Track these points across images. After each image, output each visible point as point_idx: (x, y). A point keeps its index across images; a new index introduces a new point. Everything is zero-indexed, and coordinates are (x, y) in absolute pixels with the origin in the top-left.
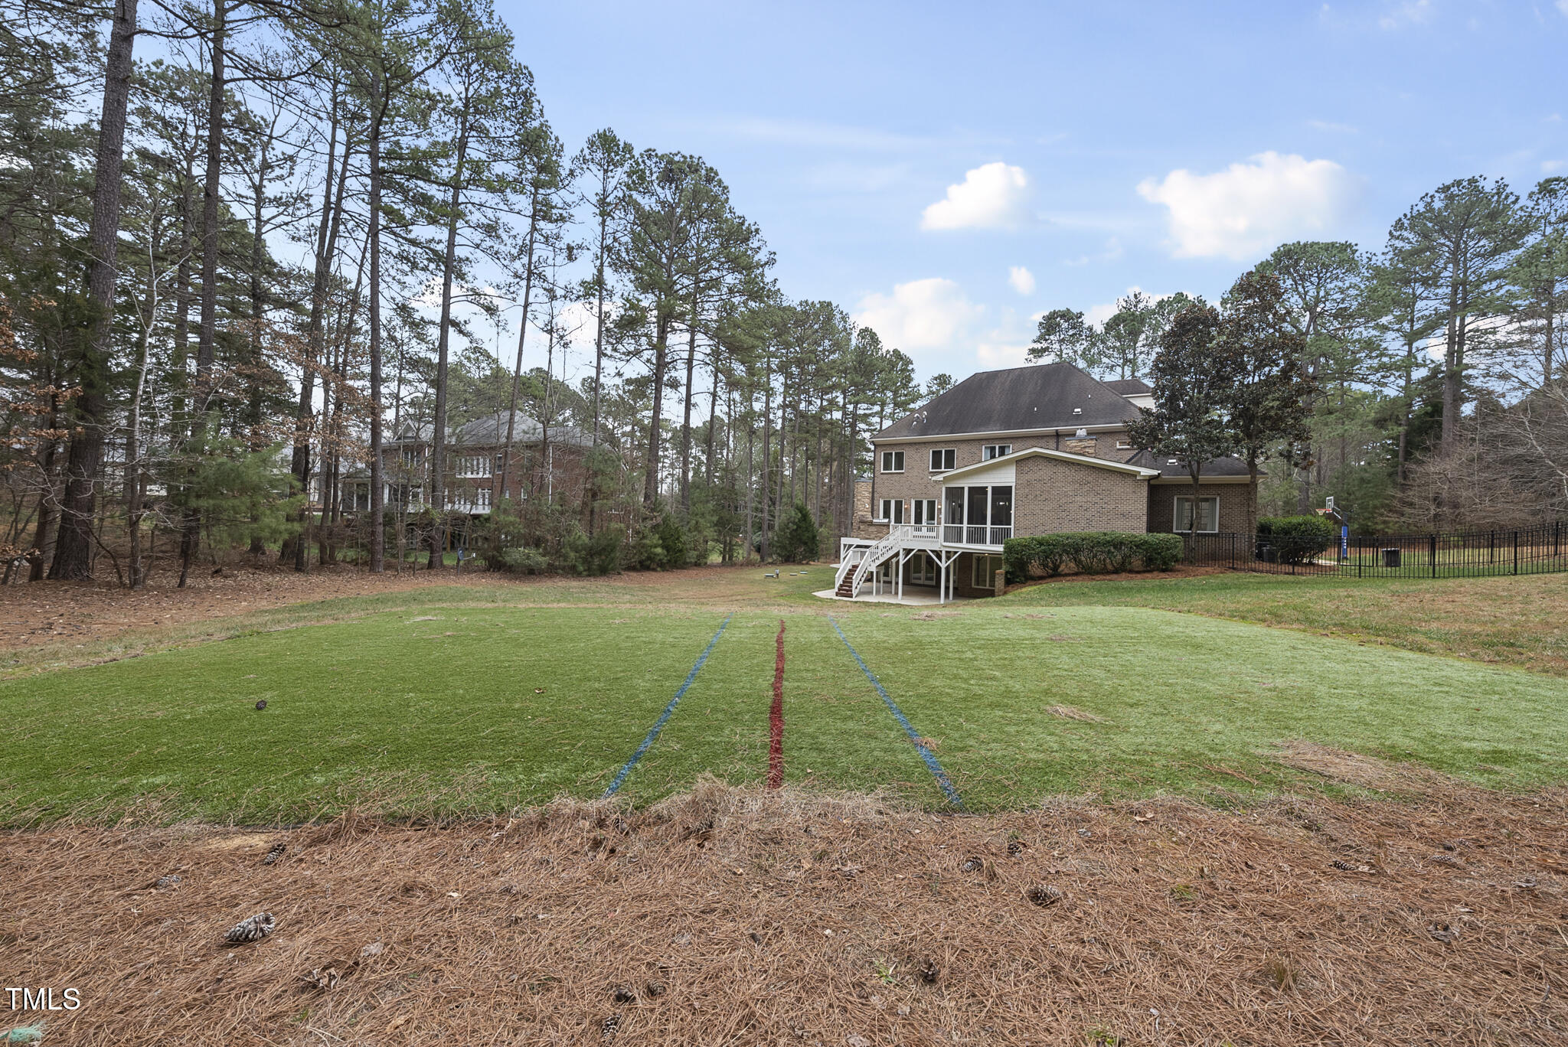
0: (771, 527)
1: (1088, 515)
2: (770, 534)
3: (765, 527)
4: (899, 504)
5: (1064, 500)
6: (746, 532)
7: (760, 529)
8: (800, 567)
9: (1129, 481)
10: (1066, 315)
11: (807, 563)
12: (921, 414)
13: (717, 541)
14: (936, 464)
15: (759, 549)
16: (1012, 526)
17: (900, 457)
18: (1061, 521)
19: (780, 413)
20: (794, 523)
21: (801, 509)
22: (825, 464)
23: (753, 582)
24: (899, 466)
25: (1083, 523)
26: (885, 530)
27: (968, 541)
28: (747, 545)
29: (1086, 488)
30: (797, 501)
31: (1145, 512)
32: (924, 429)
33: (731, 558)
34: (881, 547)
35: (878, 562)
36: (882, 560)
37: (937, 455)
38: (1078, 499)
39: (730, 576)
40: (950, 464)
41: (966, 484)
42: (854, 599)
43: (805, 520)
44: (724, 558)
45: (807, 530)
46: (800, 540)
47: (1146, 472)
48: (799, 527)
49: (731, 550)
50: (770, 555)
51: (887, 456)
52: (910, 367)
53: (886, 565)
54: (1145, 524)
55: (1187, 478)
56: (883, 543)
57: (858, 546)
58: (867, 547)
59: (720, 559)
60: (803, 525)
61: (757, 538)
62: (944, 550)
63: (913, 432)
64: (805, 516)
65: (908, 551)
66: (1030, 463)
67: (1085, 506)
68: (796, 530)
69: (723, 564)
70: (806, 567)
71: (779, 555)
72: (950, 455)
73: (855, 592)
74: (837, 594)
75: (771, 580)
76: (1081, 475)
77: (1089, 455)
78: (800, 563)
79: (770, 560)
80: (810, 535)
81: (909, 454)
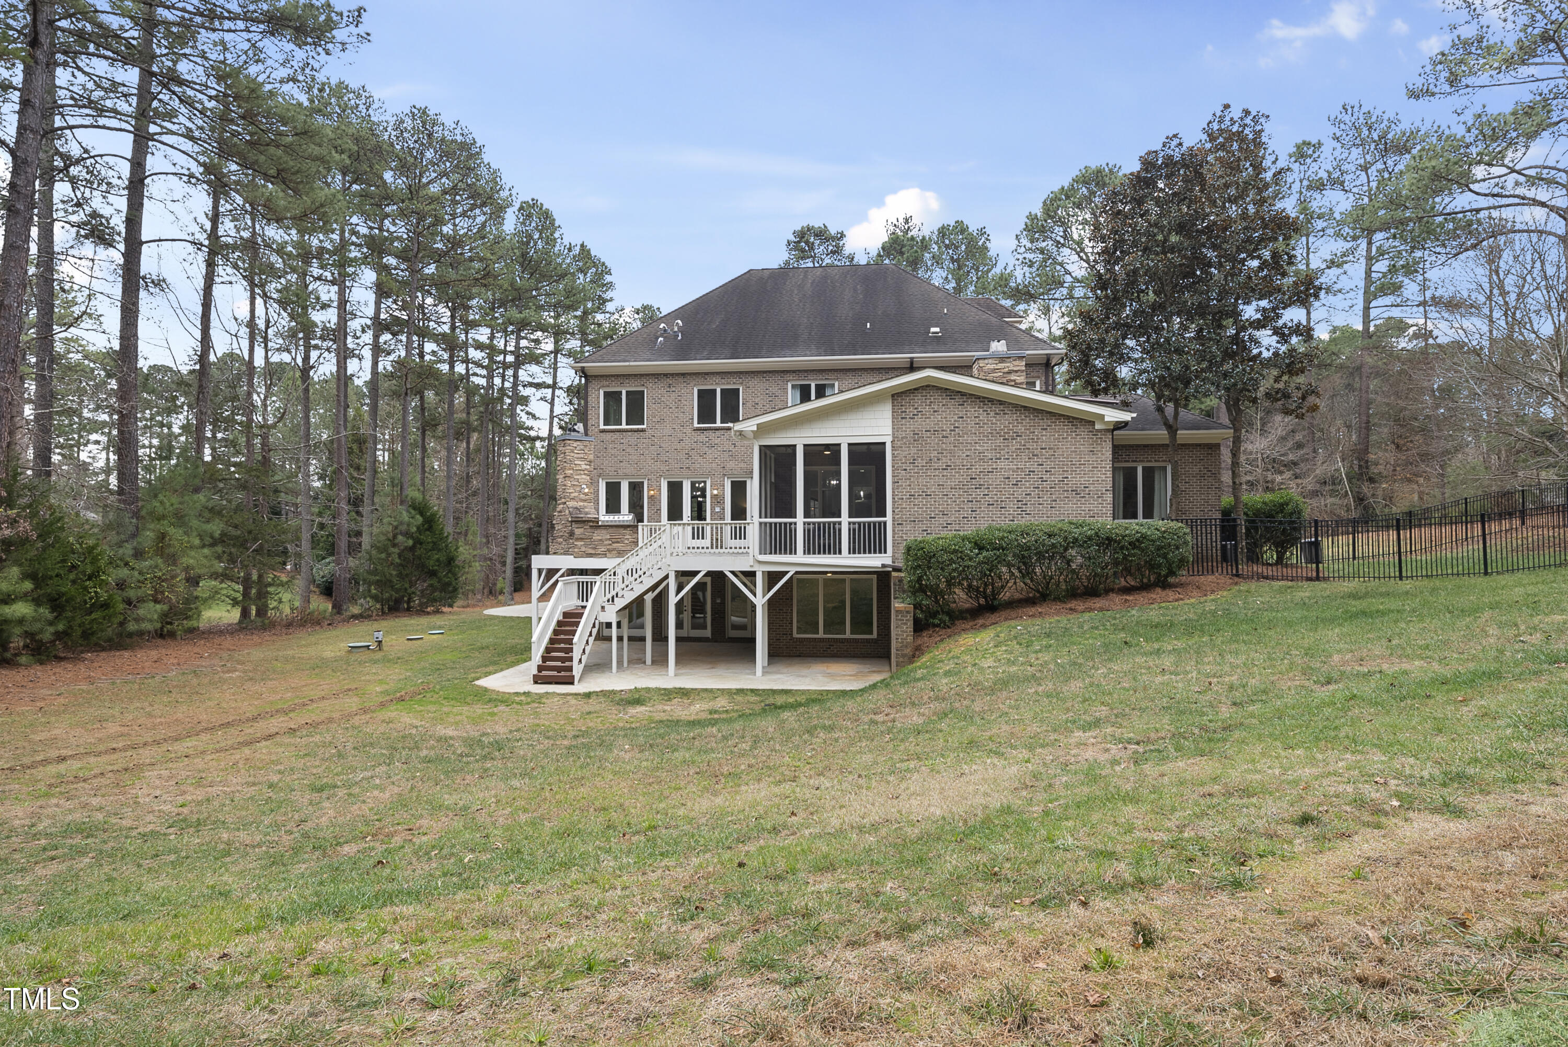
0: (354, 549)
1: (1020, 493)
2: (352, 562)
3: (343, 544)
4: (636, 488)
5: (978, 468)
6: (298, 555)
7: (331, 549)
8: (424, 621)
9: (1083, 432)
10: (822, 234)
11: (437, 612)
12: (671, 325)
13: (224, 576)
14: (706, 414)
15: (328, 590)
16: (889, 519)
17: (636, 401)
18: (974, 505)
19: (368, 337)
20: (407, 534)
21: (420, 508)
22: (458, 436)
23: (321, 666)
24: (636, 415)
25: (1012, 508)
26: (628, 535)
27: (808, 551)
28: (300, 582)
29: (1014, 446)
30: (413, 493)
31: (1109, 486)
32: (682, 350)
33: (261, 612)
34: (621, 572)
35: (620, 603)
36: (630, 597)
37: (706, 398)
38: (1001, 464)
39: (257, 654)
40: (731, 414)
41: (800, 439)
42: (577, 688)
43: (430, 528)
44: (245, 613)
45: (435, 547)
46: (422, 566)
47: (1113, 415)
48: (418, 542)
49: (262, 595)
50: (353, 600)
51: (612, 398)
52: (608, 278)
53: (634, 609)
54: (1110, 507)
55: (1160, 434)
56: (631, 562)
57: (572, 572)
58: (598, 572)
59: (235, 615)
60: (427, 538)
61: (325, 569)
62: (760, 571)
63: (661, 353)
64: (430, 523)
65: (684, 575)
66: (918, 399)
67: (1014, 477)
68: (412, 549)
69: (244, 626)
70: (436, 620)
71: (375, 598)
72: (731, 397)
73: (577, 670)
74: (537, 680)
75: (364, 656)
76: (1005, 422)
77: (1016, 385)
78: (421, 611)
79: (356, 610)
80: (442, 557)
81: (651, 394)
